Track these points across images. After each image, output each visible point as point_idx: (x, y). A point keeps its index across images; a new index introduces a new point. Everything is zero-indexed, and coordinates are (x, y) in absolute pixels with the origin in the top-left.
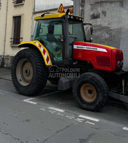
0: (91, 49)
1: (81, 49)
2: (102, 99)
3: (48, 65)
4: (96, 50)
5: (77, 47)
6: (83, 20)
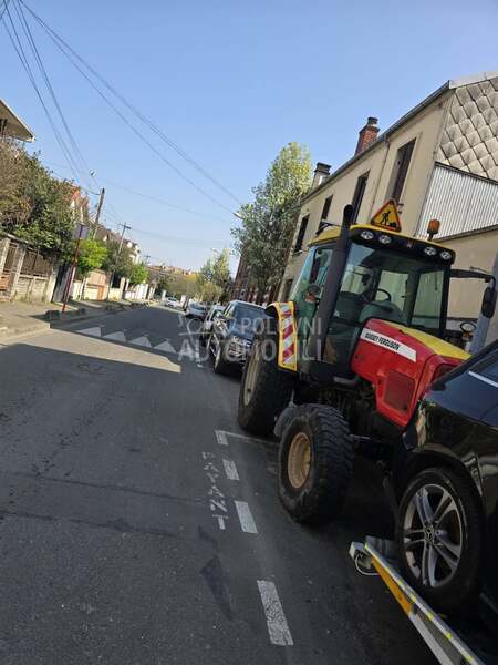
3: (284, 366)
6: (445, 256)
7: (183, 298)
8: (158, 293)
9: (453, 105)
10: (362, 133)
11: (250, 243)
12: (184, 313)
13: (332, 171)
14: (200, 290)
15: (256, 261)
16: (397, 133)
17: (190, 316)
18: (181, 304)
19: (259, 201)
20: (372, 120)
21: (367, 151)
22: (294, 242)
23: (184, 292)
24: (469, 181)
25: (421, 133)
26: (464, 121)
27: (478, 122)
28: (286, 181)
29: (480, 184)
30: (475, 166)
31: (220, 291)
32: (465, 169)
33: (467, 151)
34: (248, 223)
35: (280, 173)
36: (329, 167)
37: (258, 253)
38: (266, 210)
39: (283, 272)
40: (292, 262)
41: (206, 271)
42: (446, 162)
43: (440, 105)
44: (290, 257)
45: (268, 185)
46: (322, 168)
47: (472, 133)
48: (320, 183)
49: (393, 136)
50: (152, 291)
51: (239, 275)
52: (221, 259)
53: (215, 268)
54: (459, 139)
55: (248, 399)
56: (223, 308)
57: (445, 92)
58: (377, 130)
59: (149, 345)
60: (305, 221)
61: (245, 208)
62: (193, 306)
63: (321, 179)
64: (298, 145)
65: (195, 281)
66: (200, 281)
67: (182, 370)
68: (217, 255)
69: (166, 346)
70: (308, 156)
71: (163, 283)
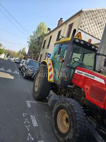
0: (88, 77)
1: (80, 74)
2: (72, 137)
3: (50, 81)
4: (93, 79)
5: (78, 72)
6: (96, 49)
7: (14, 58)
8: (8, 56)
9: (83, 15)
10: (59, 21)
11: (32, 45)
12: (14, 61)
13: (51, 30)
14: (18, 56)
15: (33, 50)
16: (68, 21)
17: (16, 62)
18: (14, 59)
19: (34, 35)
20: (61, 19)
21: (61, 25)
22: (42, 46)
23: (14, 56)
24: (85, 34)
25: (75, 22)
26: (85, 20)
27: (87, 20)
28: (41, 31)
29: (87, 35)
30: (86, 31)
31: (24, 56)
32: (84, 31)
33: (85, 27)
34: (32, 40)
35: (40, 29)
36: (50, 29)
37: (34, 48)
38: (36, 37)
39: (40, 53)
40: (42, 50)
41: (20, 52)
42: (81, 29)
43: (79, 15)
44: (41, 50)
45: (36, 31)
46: (49, 29)
47: (86, 23)
48: (48, 33)
49: (67, 22)
50: (6, 56)
51: (28, 53)
52: (24, 49)
53: (22, 51)
54: (84, 24)
55: (36, 90)
56: (25, 61)
57: (81, 12)
58: (62, 21)
59: (4, 70)
60: (45, 41)
61: (31, 36)
62: (17, 60)
63: (49, 32)
64: (44, 22)
65: (17, 54)
66: (19, 54)
67: (14, 78)
68: (23, 48)
69: (9, 71)
70: (46, 25)
71: (9, 54)
